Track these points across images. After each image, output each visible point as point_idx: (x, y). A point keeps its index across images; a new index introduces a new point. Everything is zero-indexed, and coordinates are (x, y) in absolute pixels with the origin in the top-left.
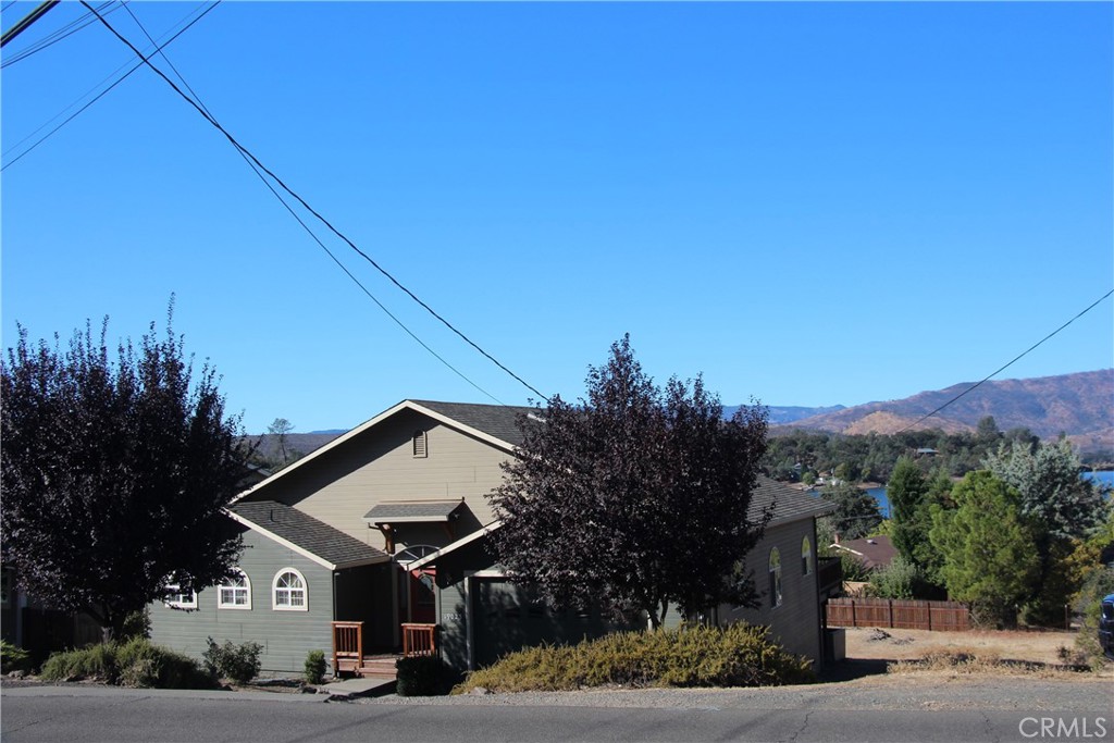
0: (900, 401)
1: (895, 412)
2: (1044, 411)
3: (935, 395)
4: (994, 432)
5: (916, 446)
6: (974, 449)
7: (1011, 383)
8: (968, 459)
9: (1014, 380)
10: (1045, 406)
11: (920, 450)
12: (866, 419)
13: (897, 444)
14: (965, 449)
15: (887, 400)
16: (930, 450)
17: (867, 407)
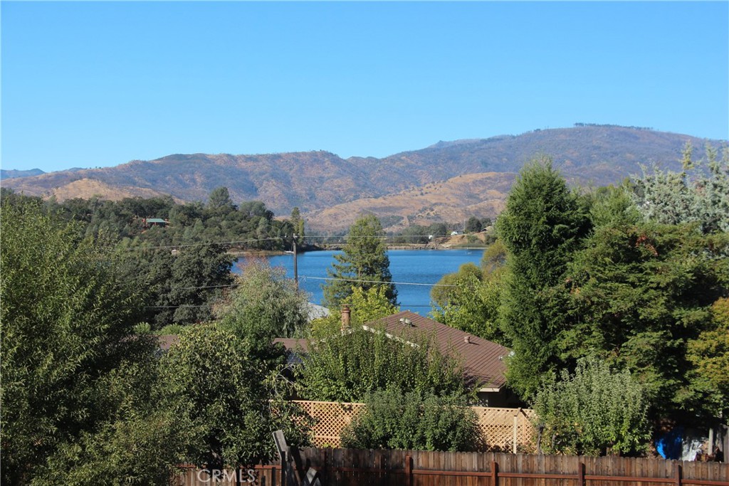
0: (107, 169)
1: (104, 180)
2: (256, 189)
3: (147, 165)
4: (228, 205)
5: (144, 215)
6: (208, 222)
7: (225, 158)
8: (202, 232)
9: (228, 155)
10: (257, 185)
11: (149, 220)
12: (70, 186)
13: (124, 212)
14: (198, 221)
15: (93, 167)
16: (160, 220)
17: (70, 173)
